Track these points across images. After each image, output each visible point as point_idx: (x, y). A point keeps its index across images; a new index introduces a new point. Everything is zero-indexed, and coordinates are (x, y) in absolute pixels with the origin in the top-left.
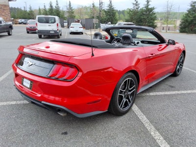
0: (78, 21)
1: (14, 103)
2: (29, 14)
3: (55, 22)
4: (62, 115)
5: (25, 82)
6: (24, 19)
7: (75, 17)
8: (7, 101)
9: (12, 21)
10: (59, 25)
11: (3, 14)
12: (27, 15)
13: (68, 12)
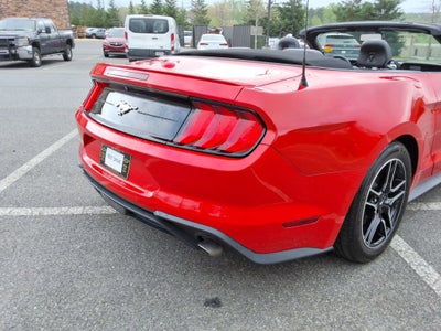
0: (217, 32)
1: (78, 210)
2: (108, 16)
3: (166, 30)
4: (209, 251)
5: (110, 157)
6: (97, 27)
7: (208, 22)
8: (60, 205)
9: (72, 29)
10: (176, 36)
11: (54, 15)
12: (104, 18)
13: (194, 11)
